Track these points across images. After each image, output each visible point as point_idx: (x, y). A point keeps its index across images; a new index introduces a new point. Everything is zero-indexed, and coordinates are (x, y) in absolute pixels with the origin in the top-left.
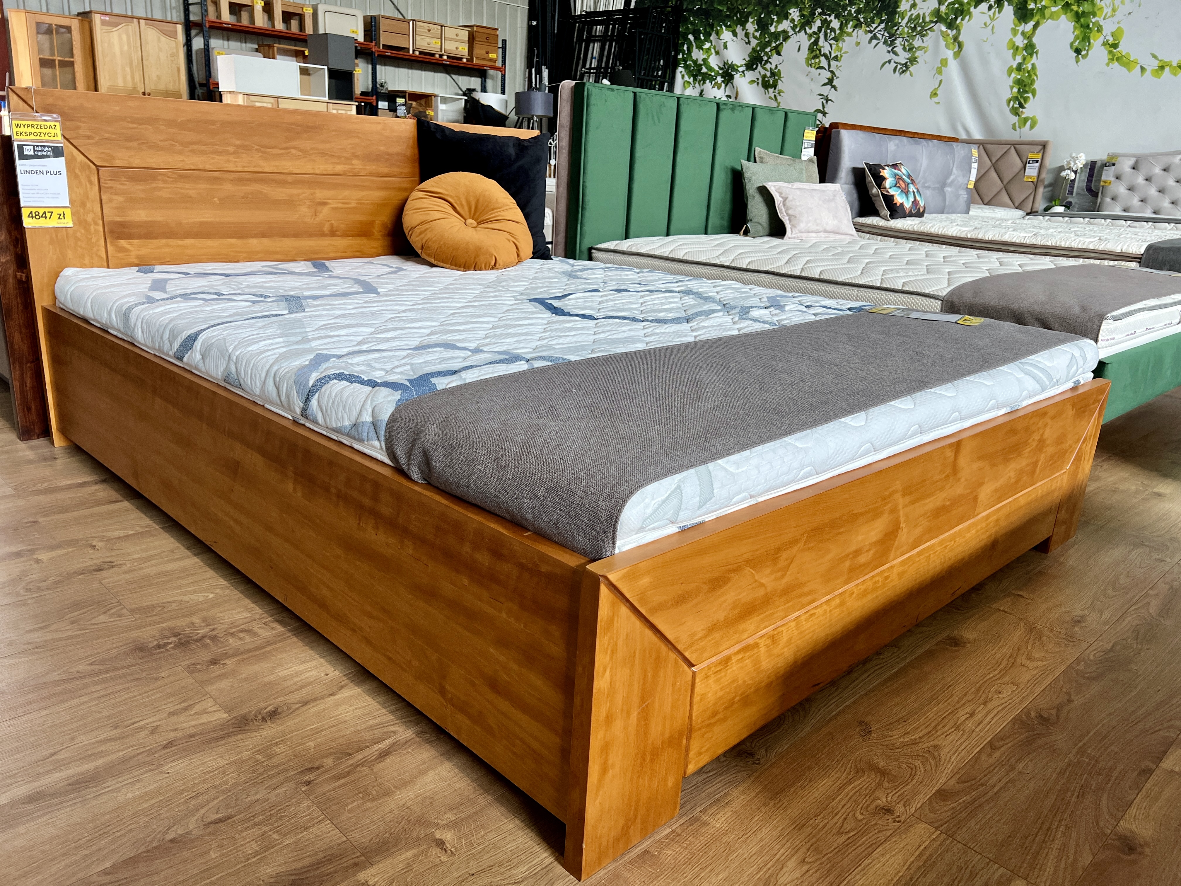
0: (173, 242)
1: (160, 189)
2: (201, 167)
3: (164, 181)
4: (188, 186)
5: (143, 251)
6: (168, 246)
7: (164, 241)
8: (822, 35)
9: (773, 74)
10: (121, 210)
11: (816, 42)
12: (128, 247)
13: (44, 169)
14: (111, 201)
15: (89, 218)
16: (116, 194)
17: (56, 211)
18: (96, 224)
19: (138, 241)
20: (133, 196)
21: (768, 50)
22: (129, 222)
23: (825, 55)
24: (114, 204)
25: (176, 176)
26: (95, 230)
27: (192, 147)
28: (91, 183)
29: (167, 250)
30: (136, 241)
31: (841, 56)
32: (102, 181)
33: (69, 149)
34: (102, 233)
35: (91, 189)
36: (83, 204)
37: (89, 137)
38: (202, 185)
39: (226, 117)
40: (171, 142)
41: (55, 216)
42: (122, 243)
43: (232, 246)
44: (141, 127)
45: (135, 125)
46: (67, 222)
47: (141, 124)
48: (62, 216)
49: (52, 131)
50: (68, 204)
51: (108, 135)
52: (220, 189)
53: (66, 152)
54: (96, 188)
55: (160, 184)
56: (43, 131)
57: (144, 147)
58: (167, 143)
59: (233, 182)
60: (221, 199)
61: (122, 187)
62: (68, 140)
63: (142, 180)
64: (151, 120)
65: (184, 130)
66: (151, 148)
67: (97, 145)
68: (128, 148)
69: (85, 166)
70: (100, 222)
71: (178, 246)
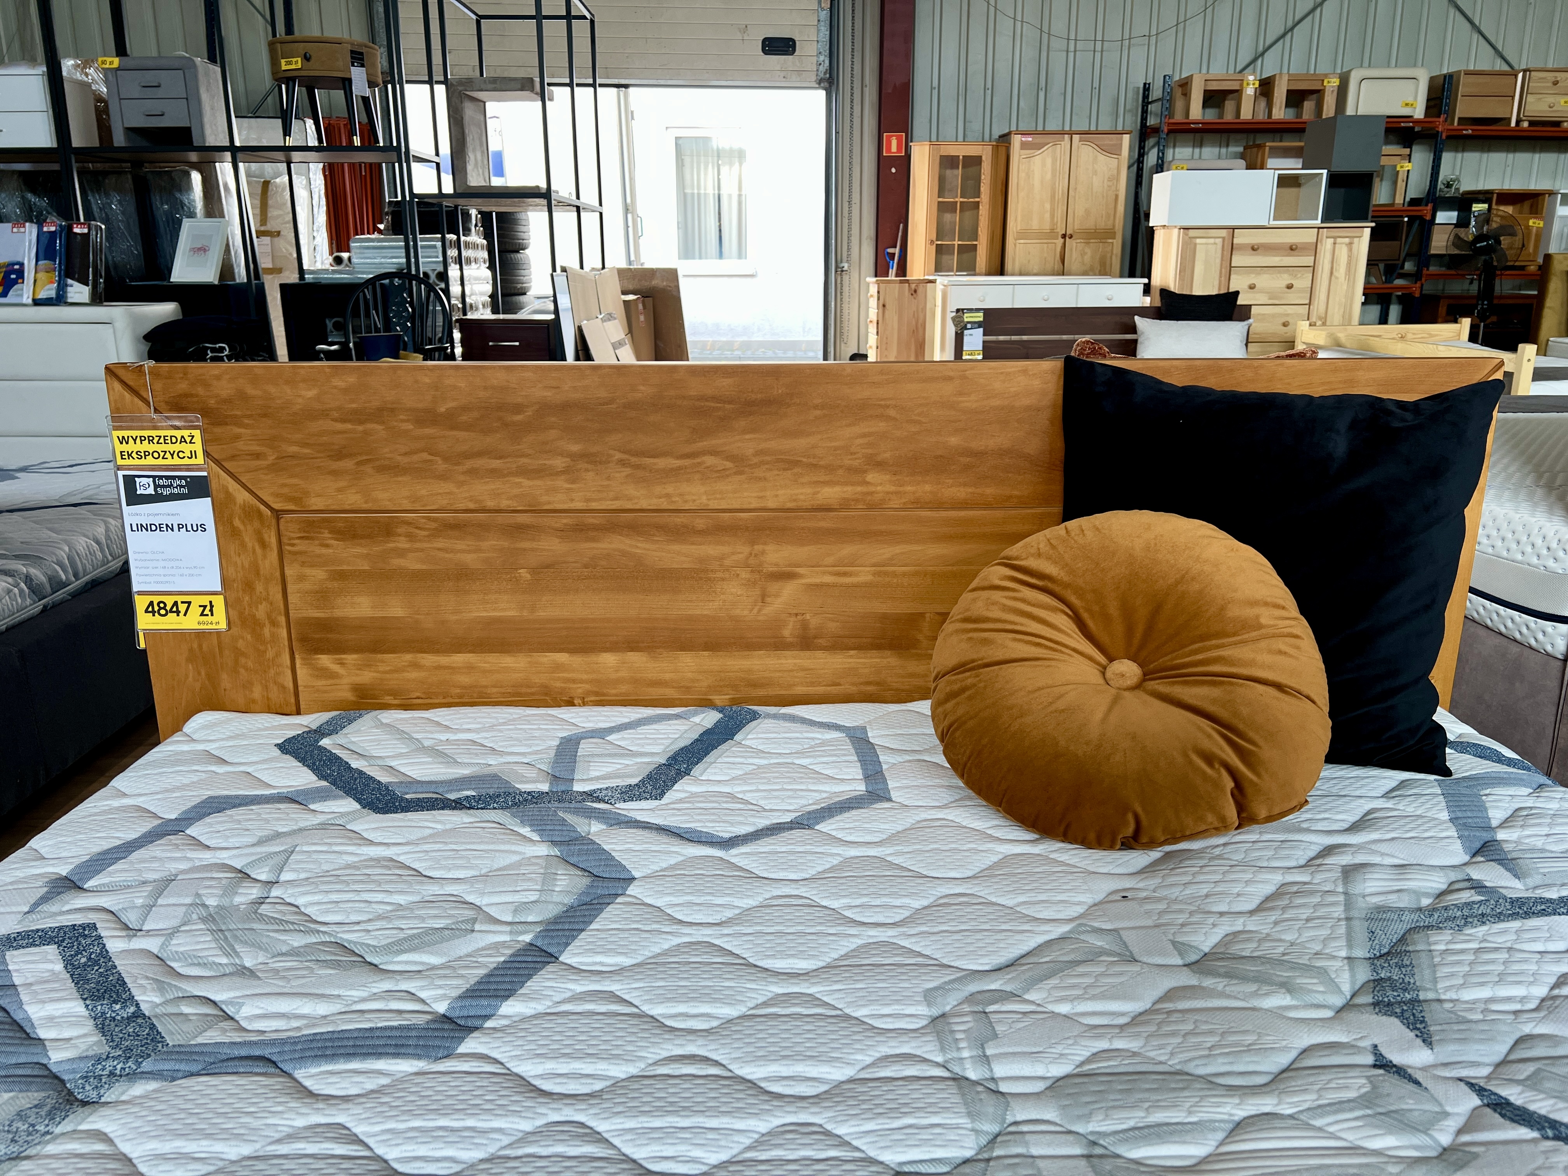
0: (429, 659)
1: (401, 553)
2: (490, 504)
3: (411, 537)
4: (460, 545)
5: (366, 677)
6: (416, 666)
7: (408, 657)
10: (322, 596)
12: (336, 668)
13: (173, 522)
14: (301, 578)
15: (261, 612)
16: (312, 566)
17: (197, 601)
18: (274, 623)
19: (355, 656)
20: (345, 567)
22: (337, 619)
24: (307, 586)
25: (434, 525)
26: (273, 635)
27: (469, 464)
28: (264, 545)
29: (414, 675)
30: (350, 658)
32: (285, 540)
33: (221, 480)
34: (286, 643)
35: (265, 557)
36: (249, 586)
37: (258, 456)
38: (492, 543)
39: (548, 394)
40: (425, 456)
41: (195, 610)
42: (325, 660)
43: (558, 667)
44: (360, 428)
45: (349, 426)
46: (219, 620)
47: (361, 422)
48: (207, 610)
49: (187, 448)
50: (219, 588)
51: (294, 449)
52: (533, 550)
53: (214, 485)
54: (274, 555)
55: (402, 543)
56: (170, 448)
57: (368, 469)
58: (415, 458)
59: (563, 533)
60: (535, 571)
61: (324, 551)
62: (217, 462)
63: (363, 537)
64: (382, 413)
65: (452, 428)
66: (382, 469)
67: (275, 468)
68: (335, 473)
69: (249, 513)
70: (282, 619)
71: (439, 667)
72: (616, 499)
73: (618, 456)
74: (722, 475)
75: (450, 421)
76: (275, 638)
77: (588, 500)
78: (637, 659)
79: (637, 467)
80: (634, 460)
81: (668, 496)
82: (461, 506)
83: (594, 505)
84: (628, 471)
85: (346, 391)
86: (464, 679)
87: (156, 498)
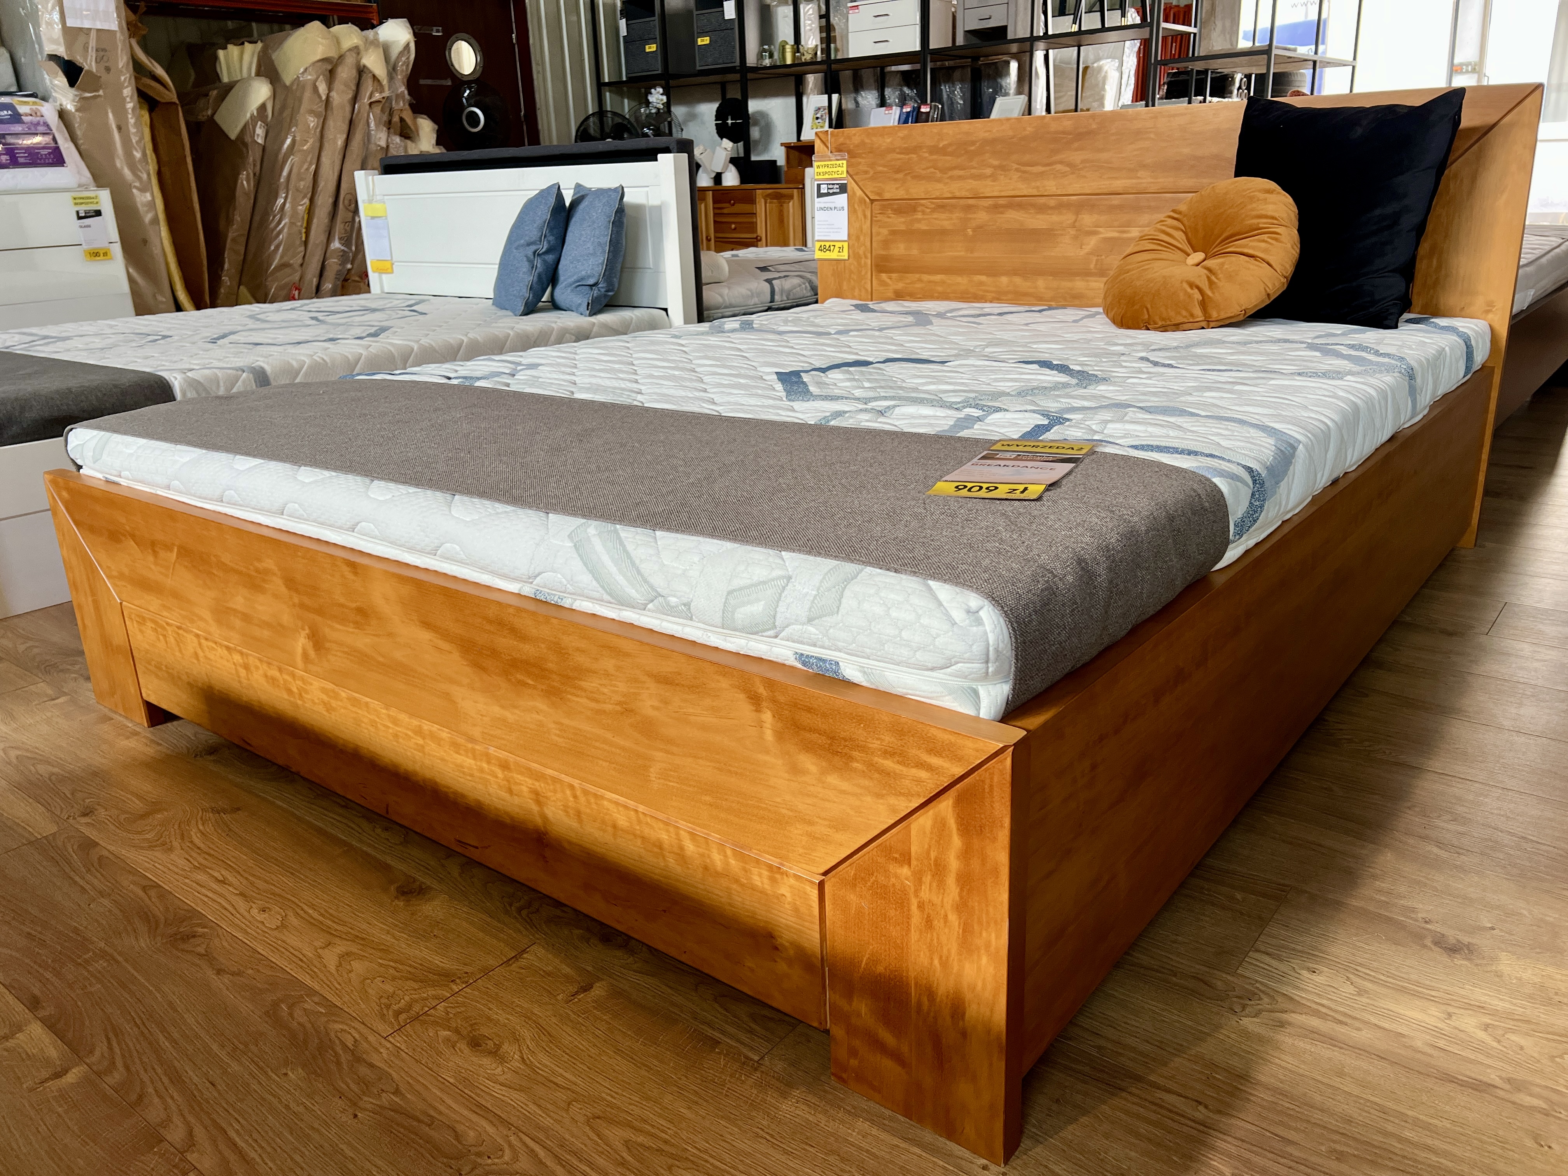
0: (926, 277)
1: (919, 221)
2: (958, 194)
3: (923, 213)
4: (943, 216)
5: (900, 286)
6: (920, 280)
7: (917, 276)
10: (886, 243)
12: (888, 281)
13: (832, 206)
14: (878, 234)
15: (861, 250)
16: (883, 228)
17: (838, 245)
18: (866, 257)
19: (896, 275)
20: (896, 228)
22: (891, 255)
24: (880, 238)
27: (950, 173)
28: (865, 217)
29: (918, 285)
30: (894, 275)
32: (874, 215)
34: (870, 267)
35: (865, 223)
36: (858, 238)
37: (866, 172)
38: (958, 214)
39: (987, 134)
40: (932, 170)
41: (837, 249)
42: (884, 276)
43: (981, 283)
44: (907, 157)
45: (902, 156)
46: (845, 255)
47: (908, 154)
48: (841, 249)
49: (840, 169)
50: (846, 238)
51: (881, 168)
52: (975, 219)
53: (849, 188)
54: (869, 222)
55: (919, 216)
56: (835, 170)
57: (909, 178)
58: (929, 171)
59: (988, 209)
60: (974, 230)
61: (888, 220)
62: (851, 176)
63: (904, 213)
64: (915, 150)
65: (945, 155)
66: (914, 177)
67: (873, 179)
68: (895, 180)
69: (862, 201)
70: (869, 255)
71: (930, 282)
72: (1013, 190)
73: (1016, 166)
74: (1064, 175)
75: (943, 151)
76: (866, 263)
77: (1000, 191)
78: (1018, 280)
79: (1024, 172)
80: (1023, 168)
81: (1038, 188)
82: (945, 196)
83: (1003, 194)
84: (1019, 174)
85: (902, 138)
86: (940, 289)
87: (828, 194)
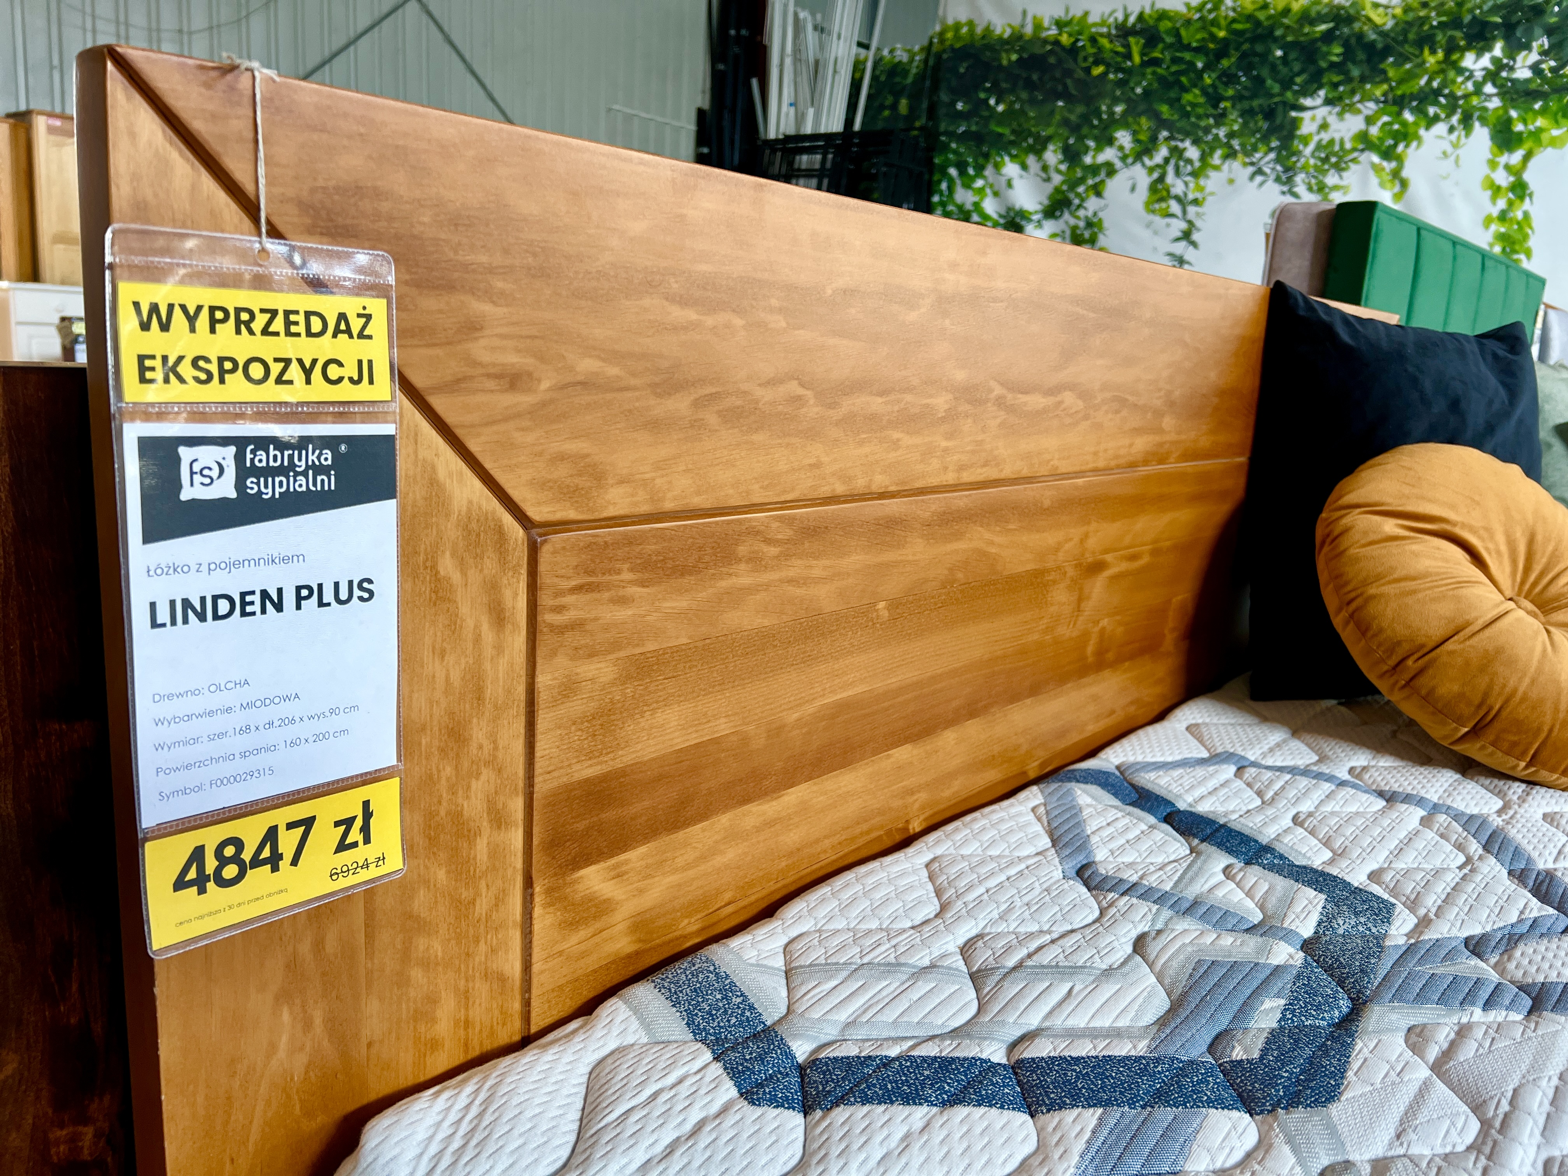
8: (1170, 170)
9: (1089, 224)
11: (1161, 179)
17: (331, 810)
21: (1081, 189)
23: (1178, 198)
31: (1204, 199)
33: (421, 447)
48: (356, 829)
49: (349, 352)
54: (519, 641)
56: (302, 348)
62: (416, 395)
69: (478, 537)
87: (240, 511)
